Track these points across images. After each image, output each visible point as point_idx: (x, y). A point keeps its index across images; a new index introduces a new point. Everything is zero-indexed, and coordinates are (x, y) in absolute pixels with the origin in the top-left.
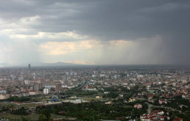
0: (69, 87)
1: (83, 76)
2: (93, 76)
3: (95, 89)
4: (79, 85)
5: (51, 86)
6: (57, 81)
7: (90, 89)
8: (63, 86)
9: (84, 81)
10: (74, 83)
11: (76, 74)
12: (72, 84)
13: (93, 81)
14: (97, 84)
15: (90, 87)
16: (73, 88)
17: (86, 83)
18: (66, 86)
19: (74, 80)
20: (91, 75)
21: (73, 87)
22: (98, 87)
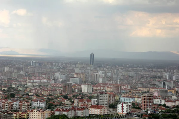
0: (169, 104)
5: (132, 100)
6: (145, 90)
8: (157, 102)
12: (174, 97)
16: (177, 107)
18: (163, 102)
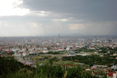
0: (80, 47)
1: (87, 41)
2: (93, 41)
3: (94, 48)
4: (86, 46)
5: (70, 46)
6: (74, 43)
7: (91, 48)
8: (77, 47)
9: (88, 44)
10: (83, 45)
11: (84, 40)
12: (81, 45)
13: (93, 44)
16: (82, 48)
18: (78, 47)
19: (83, 43)
20: (92, 40)
21: (82, 47)
22: (96, 47)
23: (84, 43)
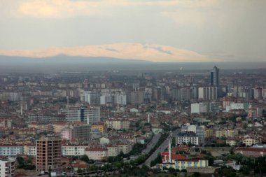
0: (95, 156)
1: (151, 109)
2: (196, 108)
3: (203, 163)
4: (137, 148)
5: (17, 151)
6: (44, 128)
7: (180, 165)
8: (69, 151)
9: (157, 131)
10: (115, 136)
11: (121, 99)
12: (105, 140)
13: (192, 128)
14: (213, 142)
15: (181, 154)
16: (111, 159)
17: (163, 138)
18: (81, 151)
19: (117, 125)
20: (186, 105)
21: (112, 152)
22: (214, 154)
23: (127, 125)
